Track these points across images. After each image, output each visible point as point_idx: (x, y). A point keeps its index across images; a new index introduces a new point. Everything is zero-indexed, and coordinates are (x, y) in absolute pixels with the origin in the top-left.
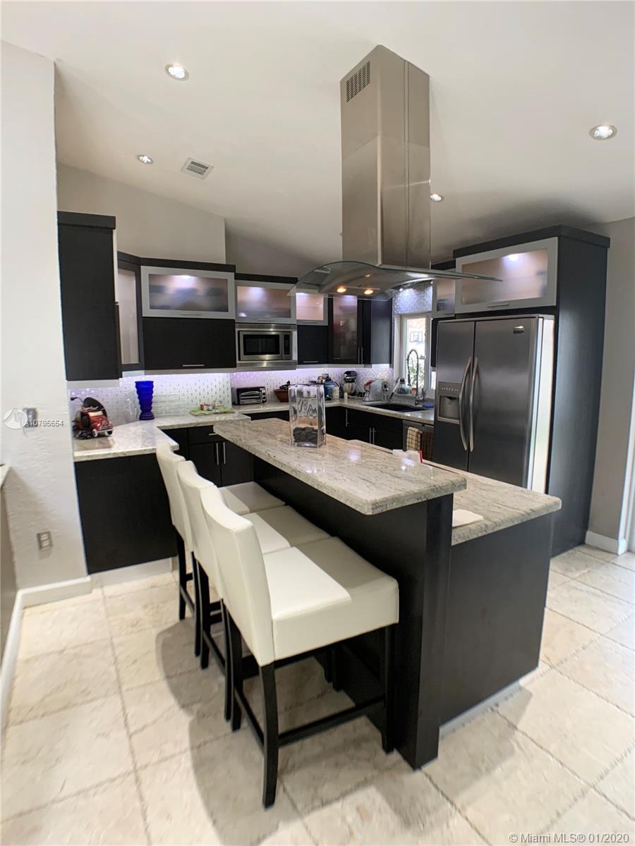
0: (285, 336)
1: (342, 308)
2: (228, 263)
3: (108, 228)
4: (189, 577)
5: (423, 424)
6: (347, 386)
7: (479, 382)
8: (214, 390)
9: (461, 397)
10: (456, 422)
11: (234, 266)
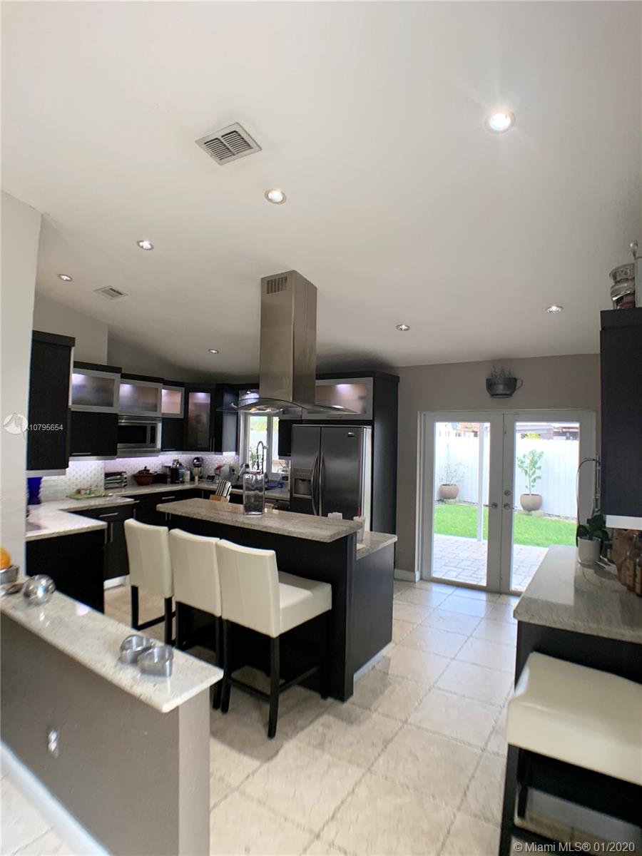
0: (152, 427)
1: (197, 405)
2: (110, 365)
3: (68, 346)
4: (174, 614)
5: (277, 500)
6: (196, 470)
7: (324, 468)
8: (90, 476)
9: (312, 479)
10: (309, 497)
11: (120, 369)
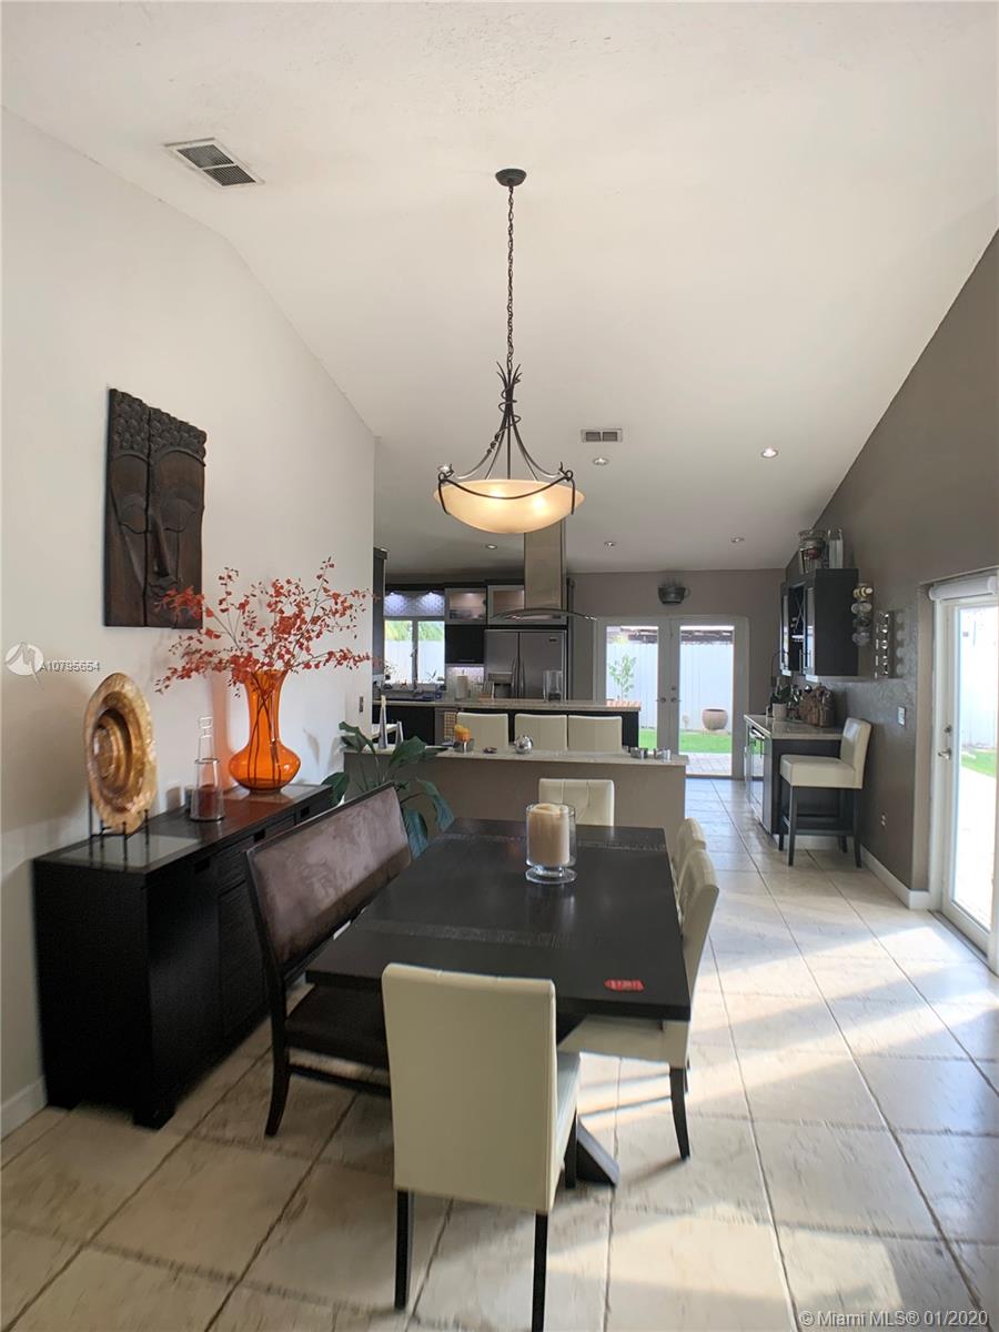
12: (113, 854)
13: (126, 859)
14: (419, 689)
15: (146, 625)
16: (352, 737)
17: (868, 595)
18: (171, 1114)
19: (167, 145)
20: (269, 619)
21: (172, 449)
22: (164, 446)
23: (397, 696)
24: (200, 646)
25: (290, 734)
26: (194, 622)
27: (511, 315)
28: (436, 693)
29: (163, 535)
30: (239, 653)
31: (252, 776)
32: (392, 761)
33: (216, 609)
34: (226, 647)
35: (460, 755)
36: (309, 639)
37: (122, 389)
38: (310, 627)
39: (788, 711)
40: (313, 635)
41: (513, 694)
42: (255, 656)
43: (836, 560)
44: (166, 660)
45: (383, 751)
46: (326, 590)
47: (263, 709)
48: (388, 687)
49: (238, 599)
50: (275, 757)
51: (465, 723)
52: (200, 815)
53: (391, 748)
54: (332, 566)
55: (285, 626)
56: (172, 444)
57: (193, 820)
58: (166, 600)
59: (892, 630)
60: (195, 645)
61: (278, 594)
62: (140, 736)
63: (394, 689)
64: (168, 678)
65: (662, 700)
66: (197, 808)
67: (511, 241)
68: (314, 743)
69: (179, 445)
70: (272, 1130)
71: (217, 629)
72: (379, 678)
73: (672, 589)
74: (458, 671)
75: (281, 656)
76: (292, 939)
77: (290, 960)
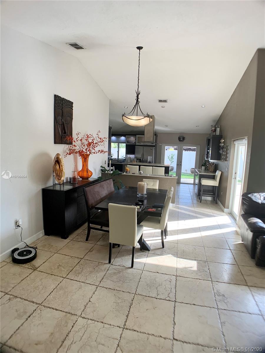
12: (58, 188)
13: (60, 189)
14: (119, 160)
15: (62, 144)
16: (103, 169)
17: (223, 142)
18: (68, 237)
19: (66, 43)
20: (86, 143)
21: (66, 106)
22: (65, 106)
23: (114, 161)
24: (72, 148)
25: (91, 167)
26: (71, 143)
27: (139, 79)
28: (123, 161)
29: (65, 124)
30: (80, 150)
31: (83, 176)
32: (112, 175)
33: (76, 140)
34: (77, 149)
35: (127, 174)
36: (95, 147)
37: (57, 94)
38: (95, 145)
39: (205, 168)
40: (96, 146)
41: (141, 161)
42: (84, 151)
43: (218, 132)
44: (66, 151)
45: (110, 173)
46: (98, 137)
47: (85, 162)
48: (112, 159)
49: (80, 138)
50: (87, 172)
51: (128, 168)
52: (73, 182)
53: (112, 172)
54: (100, 132)
55: (89, 144)
56: (66, 105)
57: (71, 183)
58: (66, 139)
59: (227, 150)
60: (71, 148)
61: (88, 137)
62: (62, 166)
63: (113, 160)
64: (67, 155)
65: (178, 165)
66: (72, 181)
67: (139, 62)
68: (95, 170)
69: (68, 105)
70: (87, 240)
71: (76, 145)
72: (109, 156)
73: (182, 138)
74: (129, 156)
75: (89, 151)
76: (92, 204)
77: (91, 208)
